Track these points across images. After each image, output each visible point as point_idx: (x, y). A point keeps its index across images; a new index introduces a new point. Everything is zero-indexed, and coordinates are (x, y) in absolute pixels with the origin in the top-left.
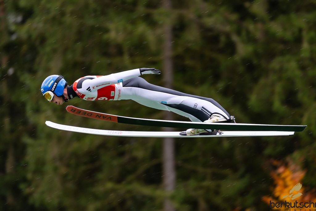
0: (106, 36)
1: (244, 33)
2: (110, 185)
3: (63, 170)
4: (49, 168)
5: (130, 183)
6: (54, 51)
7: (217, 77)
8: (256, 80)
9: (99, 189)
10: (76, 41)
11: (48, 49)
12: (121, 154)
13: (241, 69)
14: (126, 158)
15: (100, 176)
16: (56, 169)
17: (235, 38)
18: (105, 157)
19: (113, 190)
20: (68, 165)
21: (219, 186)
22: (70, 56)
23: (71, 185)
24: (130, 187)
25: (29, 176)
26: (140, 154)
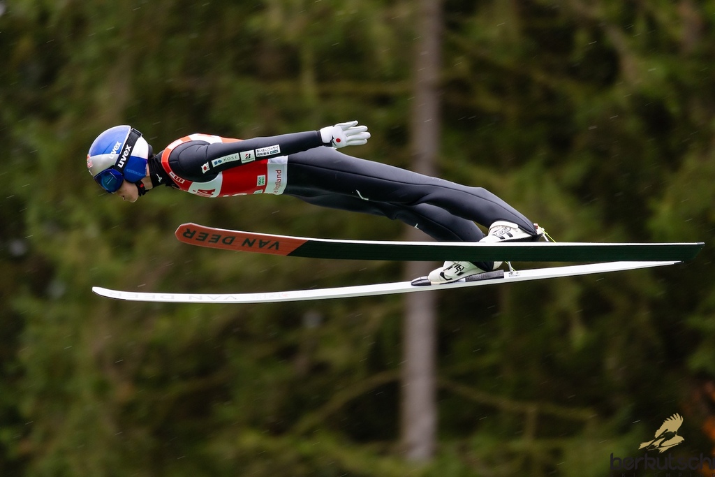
0: (255, 23)
1: (640, 27)
2: (251, 440)
3: (123, 392)
4: (83, 384)
5: (309, 434)
6: (110, 57)
7: (561, 145)
8: (672, 159)
9: (223, 449)
10: (172, 32)
11: (91, 50)
12: (288, 353)
13: (632, 125)
14: (300, 365)
15: (227, 411)
16: (102, 389)
17: (616, 38)
18: (243, 360)
19: (261, 454)
20: (138, 380)
21: (557, 453)
22: (152, 73)
23: (142, 436)
24: (307, 447)
25: (27, 407)
26: (338, 354)
